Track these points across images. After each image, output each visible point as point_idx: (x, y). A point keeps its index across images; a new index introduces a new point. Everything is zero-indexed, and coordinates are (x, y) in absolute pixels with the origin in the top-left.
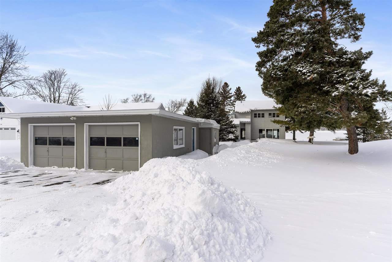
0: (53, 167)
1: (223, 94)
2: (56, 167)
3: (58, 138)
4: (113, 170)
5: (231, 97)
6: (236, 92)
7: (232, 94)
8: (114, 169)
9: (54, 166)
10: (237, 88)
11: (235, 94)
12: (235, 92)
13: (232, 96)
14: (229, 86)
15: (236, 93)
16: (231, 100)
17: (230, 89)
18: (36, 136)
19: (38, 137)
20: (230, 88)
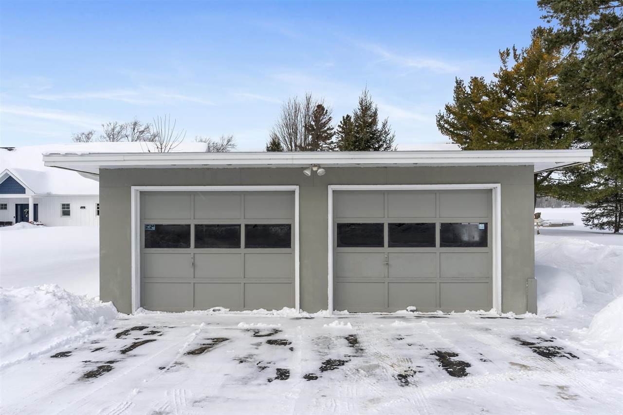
0: (212, 309)
1: (314, 129)
2: (223, 310)
3: (229, 228)
4: (413, 311)
5: (331, 135)
6: (342, 126)
7: (335, 130)
8: (414, 308)
9: (217, 308)
10: (343, 117)
11: (341, 130)
12: (339, 126)
13: (335, 133)
14: (326, 113)
15: (343, 128)
16: (332, 142)
17: (330, 119)
18: (148, 223)
19: (157, 226)
20: (327, 118)
